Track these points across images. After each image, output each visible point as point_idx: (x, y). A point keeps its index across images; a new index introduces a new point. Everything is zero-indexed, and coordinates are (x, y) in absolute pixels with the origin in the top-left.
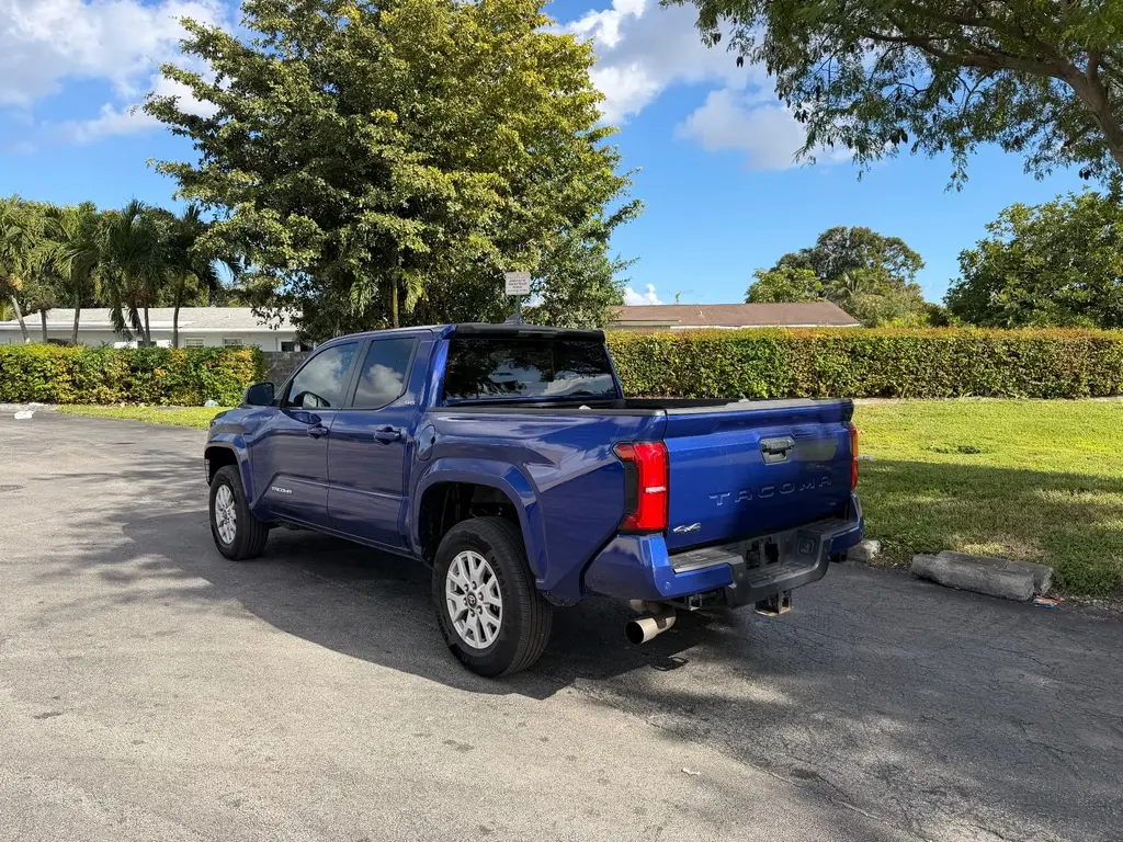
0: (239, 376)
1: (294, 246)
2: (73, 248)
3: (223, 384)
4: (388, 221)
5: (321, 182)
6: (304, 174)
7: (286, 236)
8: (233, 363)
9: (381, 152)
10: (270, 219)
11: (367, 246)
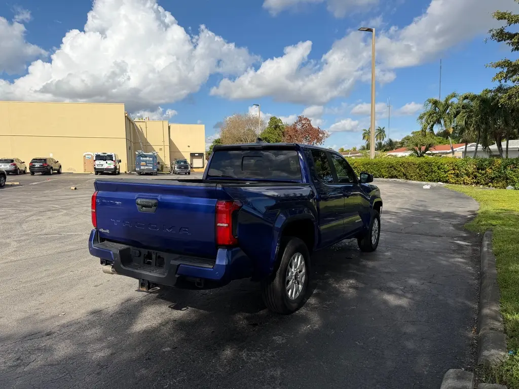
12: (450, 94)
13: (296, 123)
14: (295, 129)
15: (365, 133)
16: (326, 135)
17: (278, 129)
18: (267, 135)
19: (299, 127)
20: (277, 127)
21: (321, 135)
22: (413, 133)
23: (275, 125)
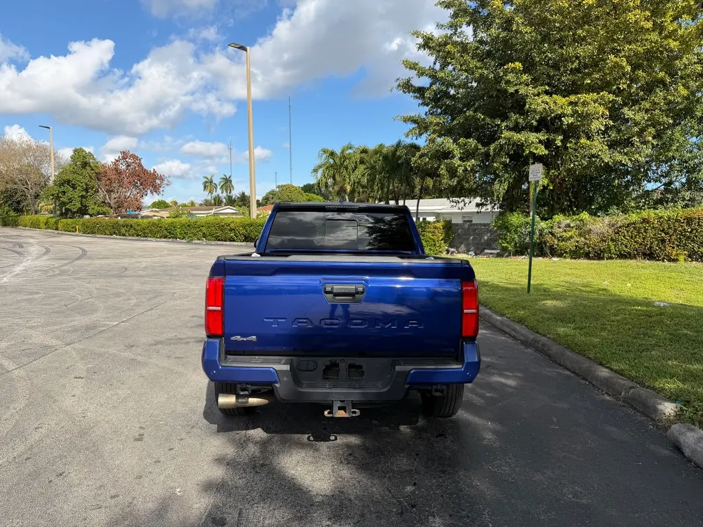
0: (435, 238)
1: (461, 159)
2: (367, 168)
3: (426, 242)
4: (517, 137)
5: (481, 116)
6: (470, 113)
7: (457, 152)
8: (432, 230)
9: (517, 91)
10: (448, 143)
11: (508, 154)
12: (346, 144)
13: (117, 161)
14: (116, 169)
15: (206, 182)
16: (165, 182)
17: (88, 168)
18: (70, 177)
19: (123, 167)
20: (85, 165)
21: (158, 181)
22: (278, 187)
23: (83, 161)
